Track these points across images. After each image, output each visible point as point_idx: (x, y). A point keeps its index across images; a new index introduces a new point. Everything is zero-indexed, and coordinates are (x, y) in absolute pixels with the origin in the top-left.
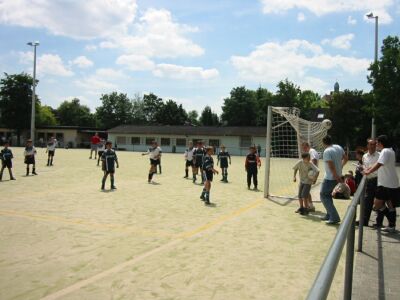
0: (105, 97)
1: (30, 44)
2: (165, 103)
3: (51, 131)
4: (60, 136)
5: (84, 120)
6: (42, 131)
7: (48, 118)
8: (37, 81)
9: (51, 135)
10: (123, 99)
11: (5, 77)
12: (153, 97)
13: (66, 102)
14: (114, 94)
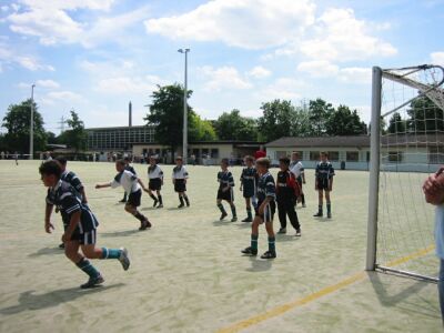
0: (266, 106)
1: (180, 51)
2: (336, 109)
3: (205, 147)
4: (215, 153)
5: (243, 133)
6: (196, 147)
7: (207, 132)
8: (191, 92)
9: (206, 151)
10: (286, 107)
11: (157, 90)
12: (321, 102)
13: (225, 114)
14: (277, 102)
